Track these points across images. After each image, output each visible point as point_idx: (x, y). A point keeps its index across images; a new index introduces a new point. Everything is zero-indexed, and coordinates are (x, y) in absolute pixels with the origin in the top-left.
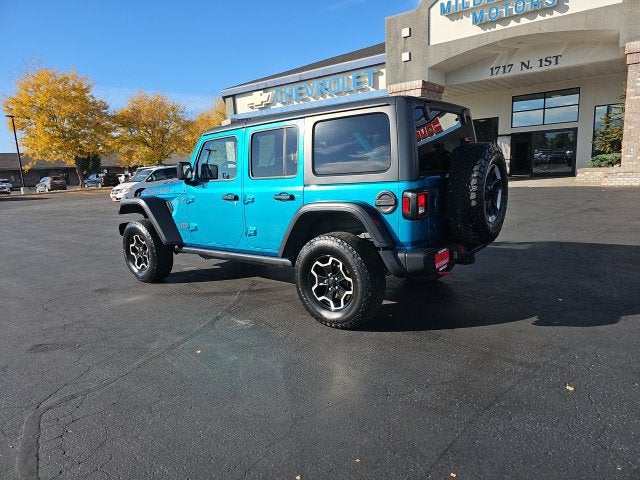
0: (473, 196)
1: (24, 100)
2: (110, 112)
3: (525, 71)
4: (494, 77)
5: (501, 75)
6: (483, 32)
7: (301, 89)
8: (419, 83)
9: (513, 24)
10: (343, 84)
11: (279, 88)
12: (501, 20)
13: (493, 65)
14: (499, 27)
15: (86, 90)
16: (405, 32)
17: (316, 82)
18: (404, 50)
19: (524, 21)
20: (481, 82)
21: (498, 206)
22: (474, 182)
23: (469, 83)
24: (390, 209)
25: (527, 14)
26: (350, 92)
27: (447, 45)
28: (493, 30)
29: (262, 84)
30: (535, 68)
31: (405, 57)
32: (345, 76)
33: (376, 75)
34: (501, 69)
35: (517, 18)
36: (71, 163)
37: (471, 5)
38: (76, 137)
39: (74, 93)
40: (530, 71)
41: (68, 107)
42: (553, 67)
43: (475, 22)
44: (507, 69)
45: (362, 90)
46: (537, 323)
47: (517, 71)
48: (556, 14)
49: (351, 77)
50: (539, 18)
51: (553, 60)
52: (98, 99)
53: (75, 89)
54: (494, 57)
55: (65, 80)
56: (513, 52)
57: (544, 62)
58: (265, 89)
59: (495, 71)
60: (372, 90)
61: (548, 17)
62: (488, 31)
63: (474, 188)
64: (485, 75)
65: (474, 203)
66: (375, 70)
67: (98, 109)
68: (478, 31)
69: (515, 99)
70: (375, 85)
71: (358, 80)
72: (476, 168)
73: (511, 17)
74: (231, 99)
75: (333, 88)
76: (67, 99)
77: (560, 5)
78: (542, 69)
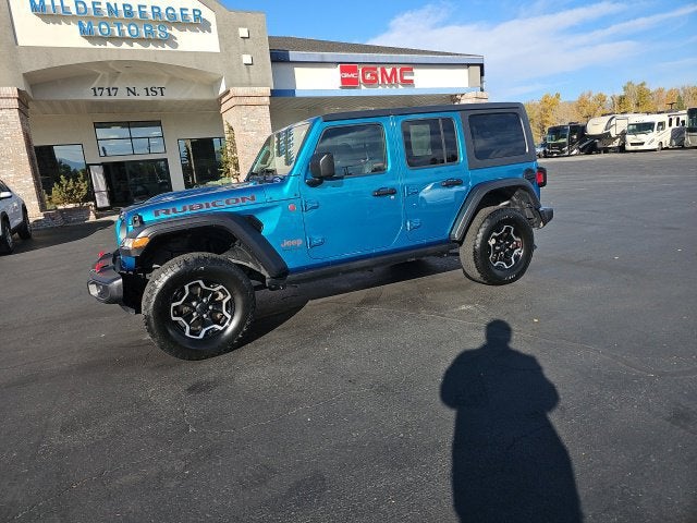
3: (132, 97)
4: (99, 98)
5: (105, 97)
6: (91, 46)
8: (13, 91)
9: (125, 46)
12: (112, 39)
13: (95, 84)
14: (110, 45)
19: (136, 46)
25: (140, 40)
27: (47, 51)
28: (103, 46)
30: (142, 96)
34: (105, 91)
35: (130, 40)
37: (74, 12)
40: (137, 98)
42: (159, 97)
43: (82, 31)
44: (113, 92)
47: (122, 95)
48: (167, 48)
50: (152, 47)
51: (159, 91)
54: (94, 76)
56: (115, 75)
57: (150, 93)
59: (99, 92)
61: (160, 48)
62: (98, 46)
64: (87, 95)
68: (86, 44)
69: (98, 125)
73: (122, 39)
77: (170, 40)
78: (150, 98)
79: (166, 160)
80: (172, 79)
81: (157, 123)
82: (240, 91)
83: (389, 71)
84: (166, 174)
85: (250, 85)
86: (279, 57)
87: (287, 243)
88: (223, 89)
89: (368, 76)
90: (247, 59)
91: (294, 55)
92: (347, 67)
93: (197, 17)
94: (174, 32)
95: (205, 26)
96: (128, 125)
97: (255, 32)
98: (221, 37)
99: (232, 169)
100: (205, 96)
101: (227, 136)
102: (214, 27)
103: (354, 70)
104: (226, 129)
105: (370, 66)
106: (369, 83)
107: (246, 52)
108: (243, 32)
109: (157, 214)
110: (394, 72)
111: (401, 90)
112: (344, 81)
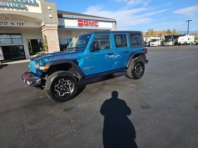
3: (13, 25)
5: (3, 25)
9: (11, 9)
12: (6, 7)
14: (6, 9)
19: (15, 10)
25: (16, 8)
28: (3, 9)
30: (16, 25)
34: (4, 23)
35: (13, 8)
42: (22, 26)
44: (6, 24)
47: (9, 25)
48: (25, 11)
50: (20, 10)
56: (7, 18)
57: (19, 24)
59: (1, 23)
61: (23, 11)
73: (10, 7)
77: (26, 8)
78: (19, 26)
79: (23, 46)
80: (26, 21)
81: (20, 34)
82: (48, 25)
83: (91, 22)
84: (23, 50)
85: (51, 24)
86: (60, 16)
87: (85, 68)
88: (43, 24)
89: (86, 23)
90: (50, 16)
91: (64, 16)
92: (80, 20)
93: (35, 2)
94: (27, 6)
95: (37, 5)
96: (10, 34)
97: (53, 8)
98: (42, 9)
99: (46, 49)
100: (37, 26)
101: (44, 39)
102: (40, 5)
103: (82, 21)
104: (44, 37)
105: (86, 20)
106: (86, 25)
107: (50, 14)
108: (49, 8)
109: (49, 59)
110: (93, 22)
111: (95, 28)
112: (79, 24)
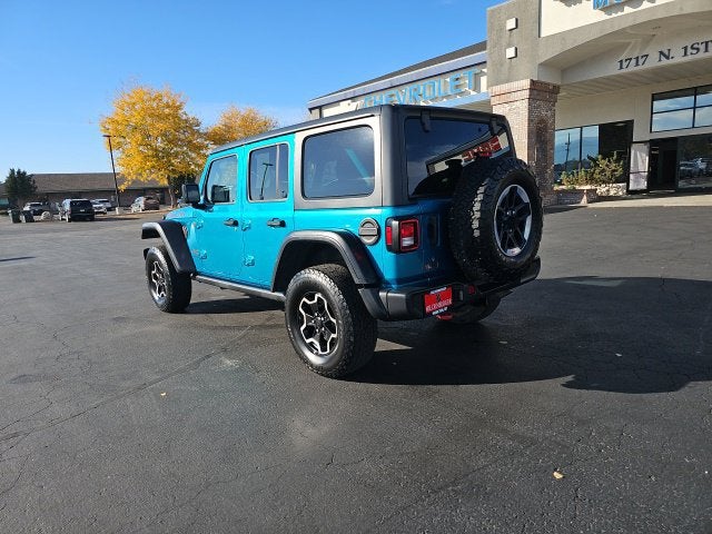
0: (476, 224)
1: (120, 119)
2: (202, 129)
3: (665, 62)
4: (624, 71)
5: (632, 68)
6: (608, 17)
7: (392, 95)
8: (526, 83)
9: (646, 5)
10: (439, 89)
11: (366, 97)
12: (630, 1)
13: (623, 57)
14: (628, 10)
15: (179, 108)
16: (511, 24)
17: (407, 87)
18: (509, 46)
20: (608, 78)
21: (526, 236)
22: (477, 206)
23: (592, 80)
24: (374, 239)
26: (448, 96)
27: (562, 36)
28: (620, 14)
29: (350, 93)
30: (678, 58)
31: (510, 52)
32: (441, 79)
33: (477, 76)
34: (633, 61)
36: (165, 183)
38: (169, 155)
39: (167, 111)
40: (670, 62)
41: (160, 125)
42: (702, 55)
43: (596, 6)
44: (641, 61)
45: (461, 94)
46: (568, 385)
47: (653, 62)
49: (448, 80)
51: (702, 47)
52: (190, 116)
53: (168, 106)
54: (623, 47)
55: (159, 98)
56: (648, 40)
57: (689, 50)
58: (353, 99)
59: (625, 64)
60: (473, 93)
62: (614, 15)
63: (478, 215)
64: (612, 69)
65: (477, 233)
66: (476, 70)
67: (191, 126)
68: (602, 16)
69: (655, 97)
70: (477, 87)
71: (457, 83)
72: (481, 190)
74: (317, 110)
75: (427, 95)
76: (161, 117)
78: (689, 58)
96: (695, 91)
